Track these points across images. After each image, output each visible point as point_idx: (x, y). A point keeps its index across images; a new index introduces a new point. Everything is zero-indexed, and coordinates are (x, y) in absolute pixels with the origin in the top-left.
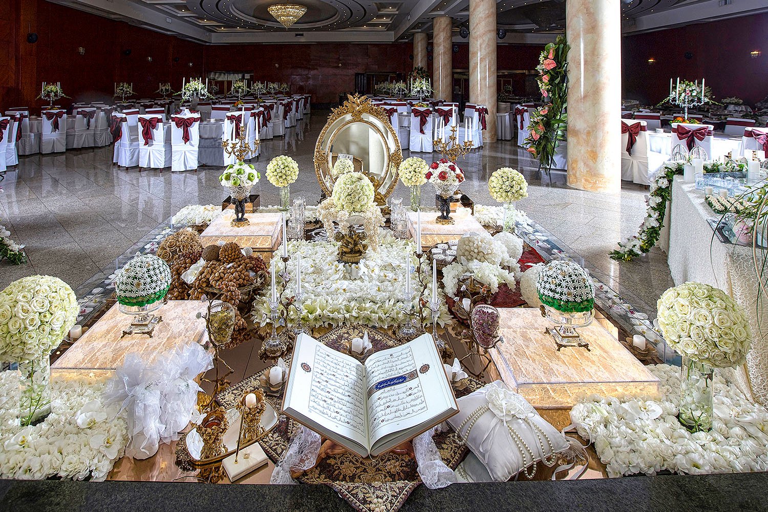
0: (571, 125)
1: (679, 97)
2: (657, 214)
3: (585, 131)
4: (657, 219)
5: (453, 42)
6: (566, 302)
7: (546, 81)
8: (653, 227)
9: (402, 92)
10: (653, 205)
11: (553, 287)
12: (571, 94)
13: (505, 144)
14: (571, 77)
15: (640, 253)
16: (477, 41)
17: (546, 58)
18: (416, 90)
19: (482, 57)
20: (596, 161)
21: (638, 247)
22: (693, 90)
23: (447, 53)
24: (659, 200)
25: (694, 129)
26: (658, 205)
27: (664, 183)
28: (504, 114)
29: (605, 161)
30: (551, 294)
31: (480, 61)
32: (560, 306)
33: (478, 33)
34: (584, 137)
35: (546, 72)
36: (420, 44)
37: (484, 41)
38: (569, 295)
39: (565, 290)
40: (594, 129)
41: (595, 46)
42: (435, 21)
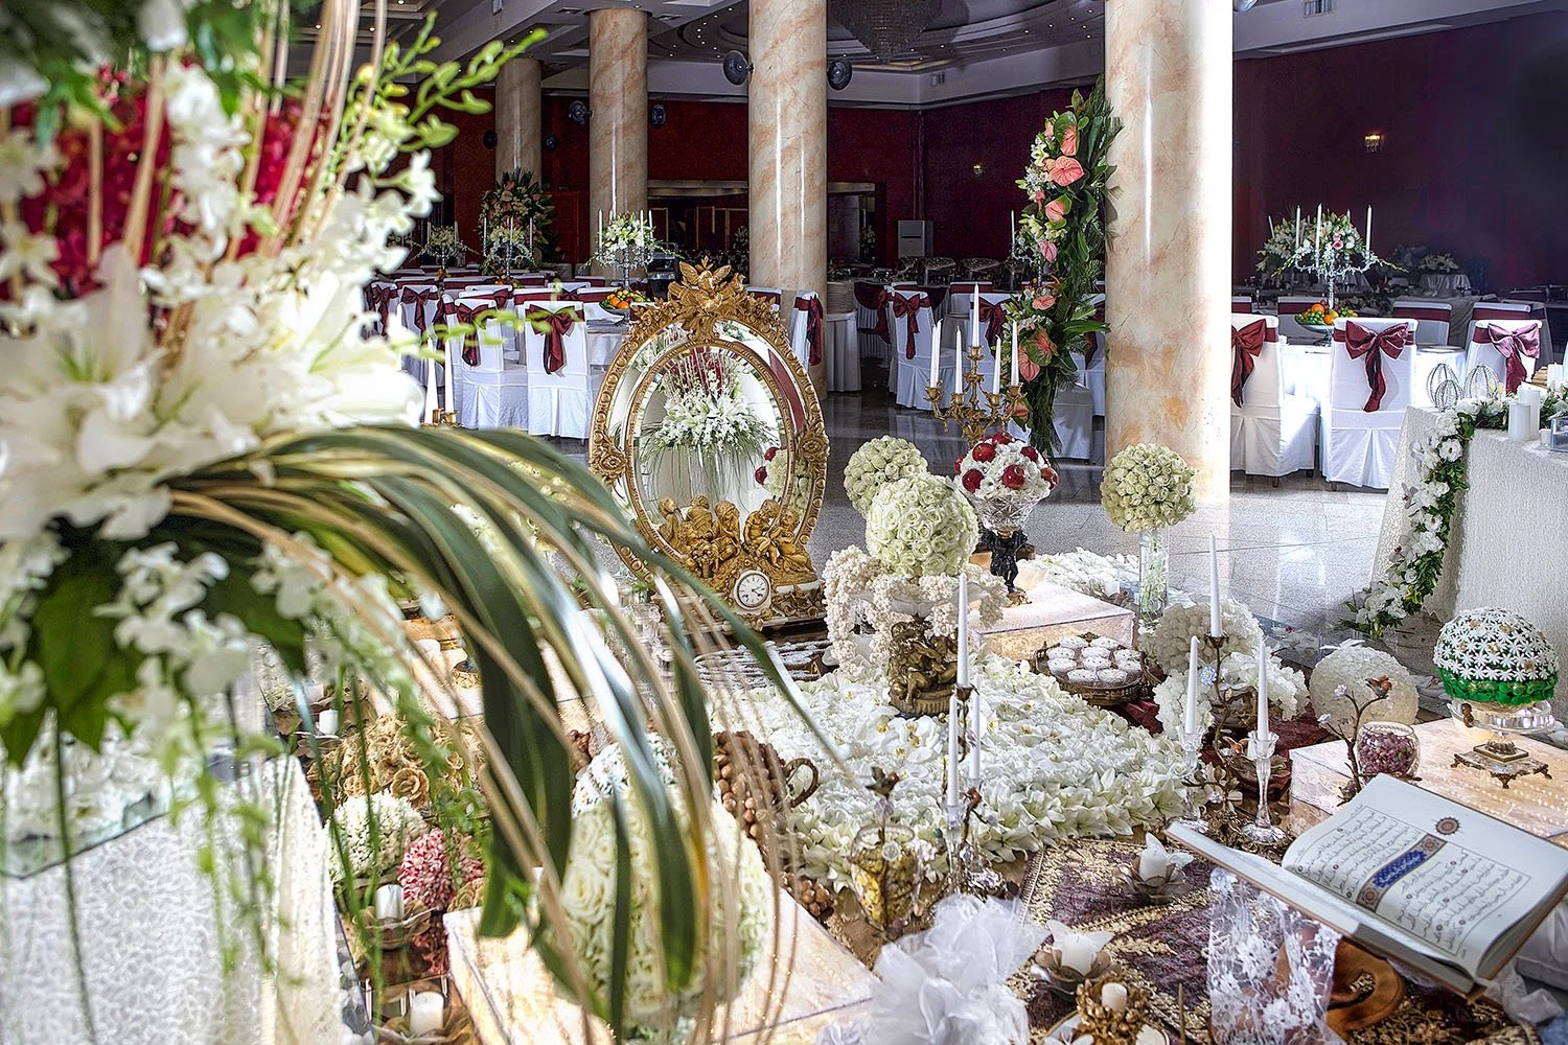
0: (1121, 336)
1: (1322, 253)
2: (1439, 522)
3: (1160, 349)
4: (1438, 534)
5: (650, 94)
6: (1524, 683)
7: (1057, 218)
8: (1430, 553)
9: (514, 256)
10: (1430, 502)
11: (1494, 659)
12: (1123, 253)
13: (845, 403)
14: (1122, 205)
15: (1403, 615)
16: (775, 93)
17: (1054, 153)
18: (614, 248)
19: (789, 143)
20: (1184, 425)
21: (1397, 602)
22: (1347, 235)
23: (635, 128)
24: (1443, 489)
25: (1380, 330)
26: (1440, 501)
27: (1452, 451)
28: (841, 316)
29: (1205, 421)
30: (1492, 674)
31: (783, 158)
32: (1511, 695)
33: (779, 70)
34: (1158, 363)
35: (1051, 193)
36: (516, 96)
37: (796, 93)
38: (1528, 667)
39: (1520, 660)
40: (1180, 339)
41: (1185, 124)
42: (596, 21)
